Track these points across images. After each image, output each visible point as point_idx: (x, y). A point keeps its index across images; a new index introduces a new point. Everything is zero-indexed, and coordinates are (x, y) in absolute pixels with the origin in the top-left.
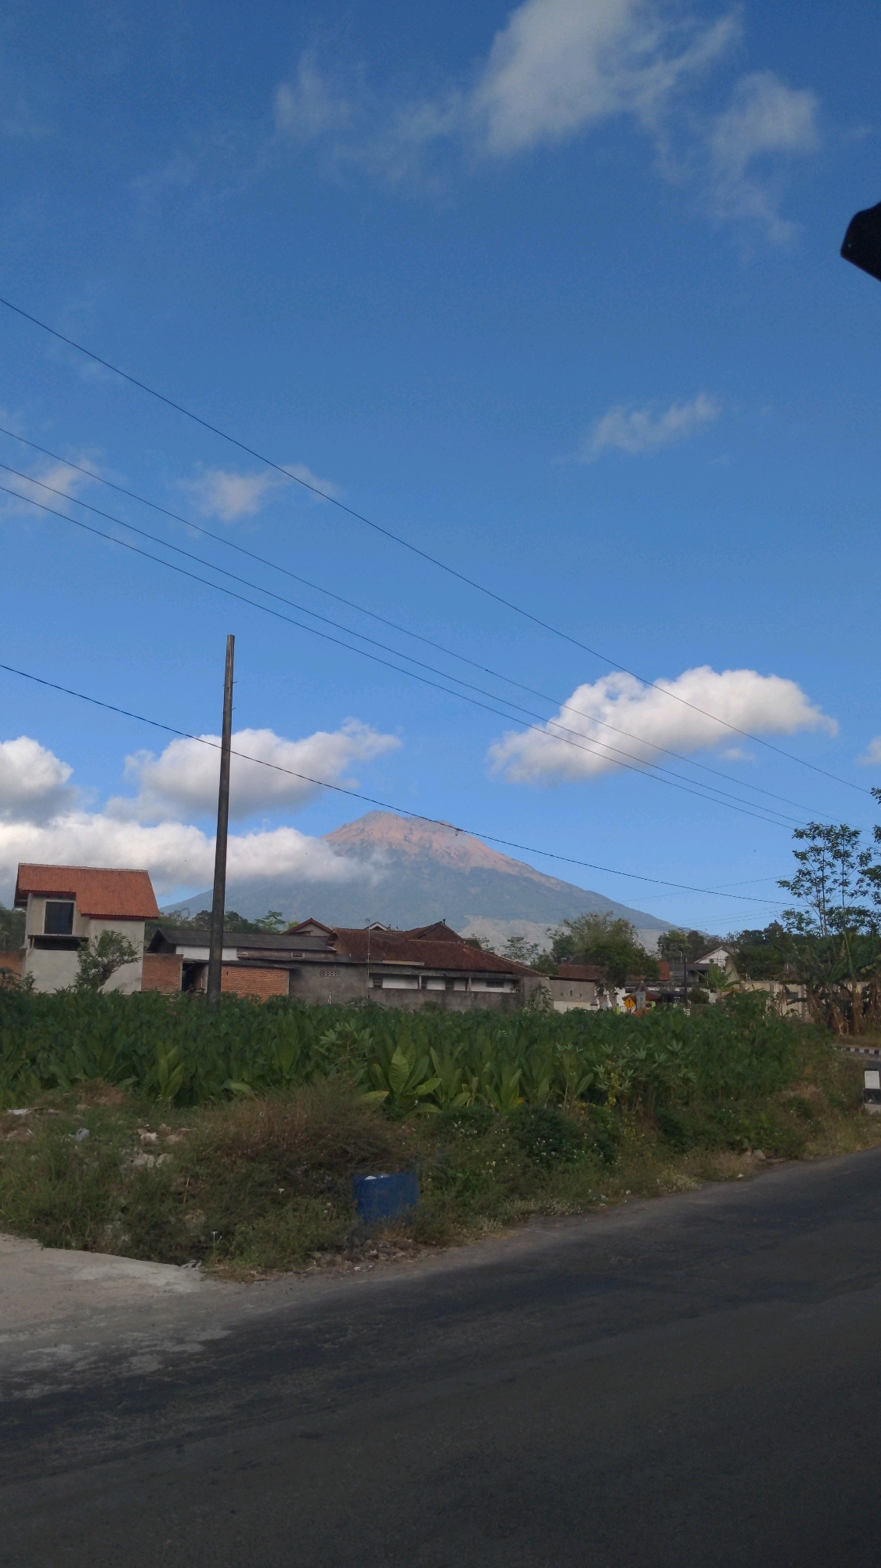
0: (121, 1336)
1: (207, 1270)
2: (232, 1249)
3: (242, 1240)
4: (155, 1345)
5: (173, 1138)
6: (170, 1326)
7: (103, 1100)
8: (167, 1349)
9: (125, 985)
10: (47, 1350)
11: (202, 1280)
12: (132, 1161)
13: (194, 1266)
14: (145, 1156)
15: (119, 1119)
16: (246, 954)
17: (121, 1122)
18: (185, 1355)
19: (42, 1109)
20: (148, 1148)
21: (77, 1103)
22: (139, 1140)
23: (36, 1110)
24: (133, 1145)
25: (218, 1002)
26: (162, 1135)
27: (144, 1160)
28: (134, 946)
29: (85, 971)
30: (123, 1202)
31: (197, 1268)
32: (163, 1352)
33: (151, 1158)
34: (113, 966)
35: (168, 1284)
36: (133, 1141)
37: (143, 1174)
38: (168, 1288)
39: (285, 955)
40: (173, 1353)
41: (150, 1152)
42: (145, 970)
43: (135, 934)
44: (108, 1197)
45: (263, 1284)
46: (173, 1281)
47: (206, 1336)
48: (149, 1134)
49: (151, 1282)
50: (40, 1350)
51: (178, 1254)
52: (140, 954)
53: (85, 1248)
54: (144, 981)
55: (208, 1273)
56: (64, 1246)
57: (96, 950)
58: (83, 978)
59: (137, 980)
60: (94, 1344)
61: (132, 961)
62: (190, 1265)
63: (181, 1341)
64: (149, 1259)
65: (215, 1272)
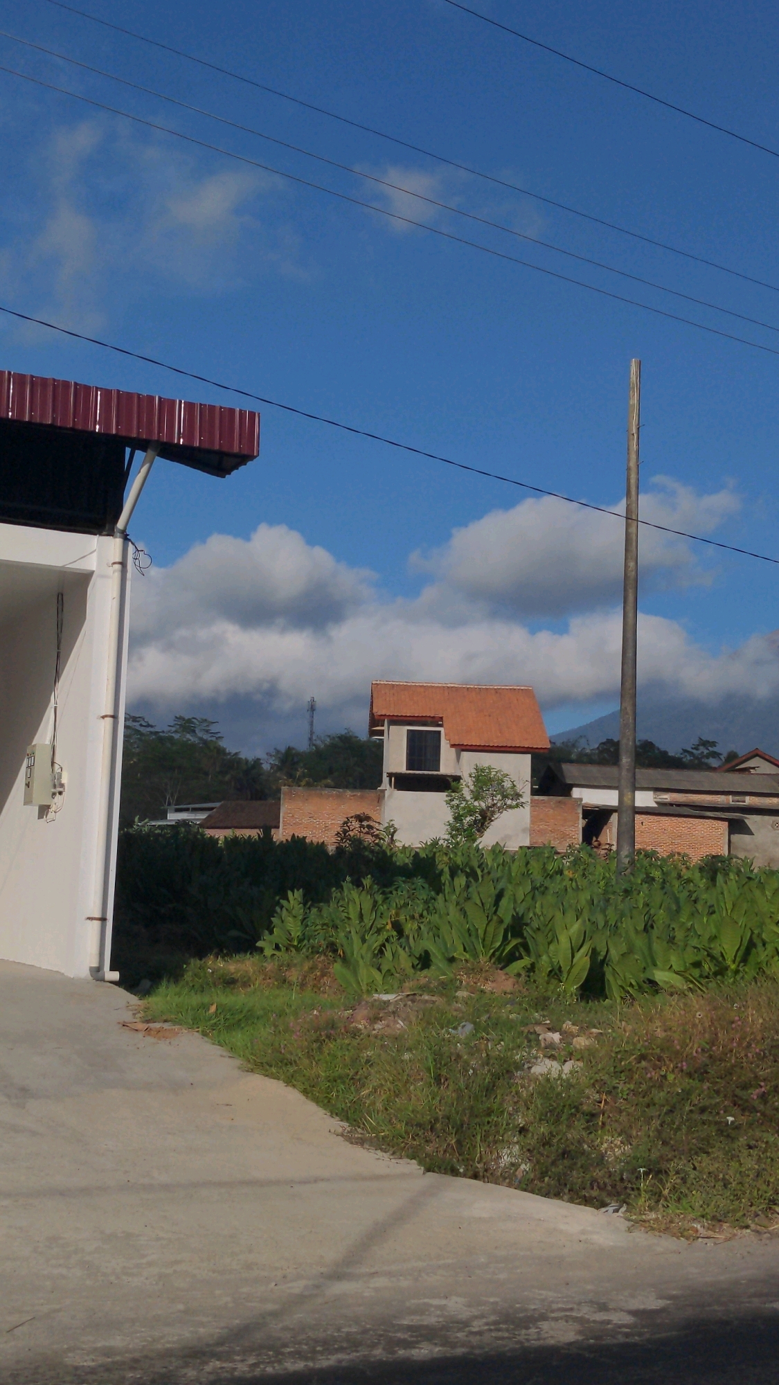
0: (526, 1293)
1: (634, 1217)
2: (666, 1192)
3: (679, 1181)
4: (571, 1309)
5: (581, 1042)
6: (589, 1287)
7: (488, 987)
8: (587, 1316)
9: (508, 837)
10: (436, 1302)
11: (629, 1230)
12: (530, 1068)
13: (616, 1211)
14: (547, 1061)
15: (511, 1012)
16: (667, 797)
17: (512, 1016)
18: (609, 1326)
19: (415, 994)
20: (551, 1052)
21: (458, 988)
22: (538, 1041)
23: (408, 995)
24: (530, 1047)
25: (632, 863)
26: (567, 1036)
27: (544, 1067)
28: (519, 788)
29: (458, 818)
30: (521, 1121)
31: (620, 1213)
32: (580, 1320)
33: (555, 1064)
34: (493, 812)
35: (583, 1232)
36: (529, 1041)
37: (547, 1087)
38: (583, 1237)
39: (721, 800)
40: (594, 1322)
41: (552, 1057)
42: (534, 819)
43: (518, 769)
44: (502, 1112)
45: (710, 1243)
46: (589, 1229)
47: (635, 1304)
48: (550, 1034)
49: (562, 1227)
50: (426, 1300)
51: (595, 1193)
52: (527, 797)
53: (475, 1176)
54: (532, 832)
55: (636, 1222)
56: (449, 1172)
57: (472, 791)
58: (456, 828)
59: (524, 830)
60: (492, 1300)
61: (517, 806)
62: (611, 1209)
63: (603, 1307)
64: (557, 1195)
65: (644, 1221)
